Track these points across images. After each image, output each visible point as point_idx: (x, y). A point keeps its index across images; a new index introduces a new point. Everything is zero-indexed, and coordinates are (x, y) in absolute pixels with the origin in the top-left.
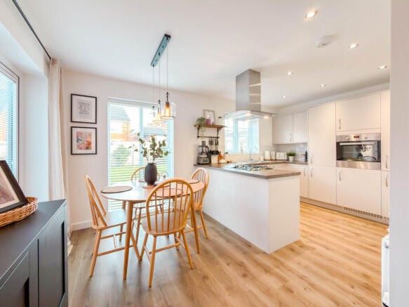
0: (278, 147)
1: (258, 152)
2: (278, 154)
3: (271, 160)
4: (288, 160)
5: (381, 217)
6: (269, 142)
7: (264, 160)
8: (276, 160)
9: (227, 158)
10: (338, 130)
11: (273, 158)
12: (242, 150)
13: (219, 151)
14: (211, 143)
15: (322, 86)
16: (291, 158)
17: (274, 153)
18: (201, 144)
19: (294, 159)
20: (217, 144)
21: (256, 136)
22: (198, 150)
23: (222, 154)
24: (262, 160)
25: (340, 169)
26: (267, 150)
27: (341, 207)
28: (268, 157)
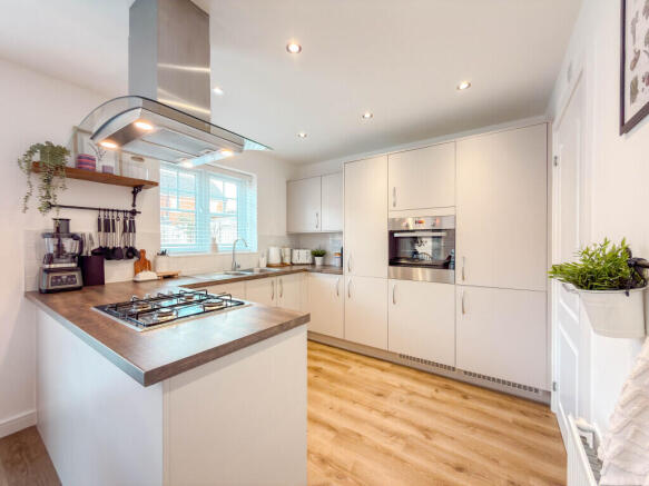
0: (296, 239)
1: (255, 250)
2: (296, 252)
3: (283, 264)
4: (313, 264)
5: (454, 369)
6: (278, 229)
7: (268, 266)
8: (292, 264)
9: (164, 267)
10: (391, 207)
11: (287, 261)
12: (215, 247)
13: (138, 248)
14: (106, 226)
15: (367, 115)
16: (319, 260)
17: (287, 250)
18: (51, 227)
19: (324, 261)
20: (129, 228)
21: (252, 214)
22: (38, 246)
23: (149, 256)
24: (263, 266)
25: (393, 282)
26: (275, 246)
27: (395, 354)
28: (275, 260)
